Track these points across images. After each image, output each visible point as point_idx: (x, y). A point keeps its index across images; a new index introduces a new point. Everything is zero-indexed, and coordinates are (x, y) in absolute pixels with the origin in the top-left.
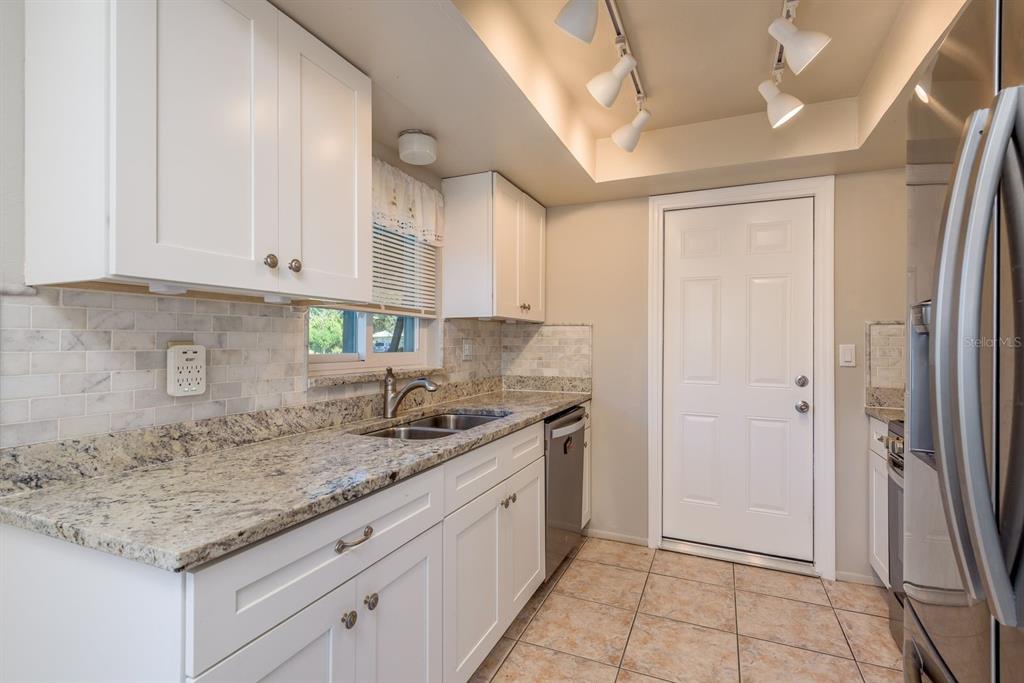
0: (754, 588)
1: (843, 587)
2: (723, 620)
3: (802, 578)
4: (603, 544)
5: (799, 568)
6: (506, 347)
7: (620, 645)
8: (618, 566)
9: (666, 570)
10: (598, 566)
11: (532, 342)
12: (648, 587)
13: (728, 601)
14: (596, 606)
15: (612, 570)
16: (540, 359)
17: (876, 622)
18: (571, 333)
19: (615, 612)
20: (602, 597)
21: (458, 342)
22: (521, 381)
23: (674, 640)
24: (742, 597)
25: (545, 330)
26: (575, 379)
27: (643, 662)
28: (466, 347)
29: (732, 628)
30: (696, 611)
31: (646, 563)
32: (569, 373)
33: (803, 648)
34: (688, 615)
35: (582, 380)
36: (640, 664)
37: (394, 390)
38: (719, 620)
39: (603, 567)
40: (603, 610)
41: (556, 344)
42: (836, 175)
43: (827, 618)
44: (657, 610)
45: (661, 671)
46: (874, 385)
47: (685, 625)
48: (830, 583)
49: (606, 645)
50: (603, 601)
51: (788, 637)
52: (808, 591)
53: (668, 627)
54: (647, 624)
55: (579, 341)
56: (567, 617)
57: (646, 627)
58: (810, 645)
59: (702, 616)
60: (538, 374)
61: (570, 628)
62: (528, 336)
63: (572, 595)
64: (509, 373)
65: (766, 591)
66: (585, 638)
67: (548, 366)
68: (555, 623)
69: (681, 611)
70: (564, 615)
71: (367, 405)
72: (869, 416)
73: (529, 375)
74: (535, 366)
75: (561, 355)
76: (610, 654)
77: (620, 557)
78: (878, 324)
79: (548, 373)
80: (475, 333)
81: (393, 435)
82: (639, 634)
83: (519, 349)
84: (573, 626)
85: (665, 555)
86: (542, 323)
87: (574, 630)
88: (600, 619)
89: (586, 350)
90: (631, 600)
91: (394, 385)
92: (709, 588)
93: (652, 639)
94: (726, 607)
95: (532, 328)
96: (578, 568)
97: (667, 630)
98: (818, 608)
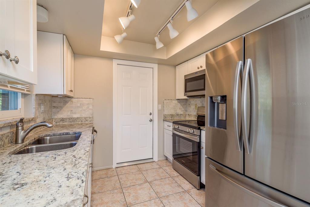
0: (144, 169)
1: (160, 162)
2: (143, 180)
3: (152, 163)
4: (98, 172)
5: (150, 161)
6: (55, 107)
7: (123, 200)
8: (107, 177)
9: (122, 173)
10: (101, 179)
11: (68, 105)
12: (120, 180)
13: (141, 175)
14: (109, 192)
15: (107, 179)
16: (71, 111)
17: (169, 167)
18: (85, 101)
19: (116, 191)
20: (109, 188)
21: (39, 105)
22: (63, 120)
23: (136, 191)
24: (144, 173)
25: (73, 100)
26: (87, 117)
27: (132, 201)
28: (42, 107)
29: (146, 181)
30: (136, 181)
31: (115, 173)
32: (84, 115)
33: (162, 179)
34: (135, 182)
35: (90, 118)
36: (132, 202)
37: (23, 129)
38: (142, 181)
39: (103, 179)
40: (112, 192)
41: (79, 105)
42: (158, 64)
43: (161, 170)
44: (127, 185)
45: (138, 201)
46: (165, 114)
47: (136, 186)
48: (157, 162)
49: (120, 202)
50: (110, 190)
51: (158, 178)
52: (155, 166)
53: (132, 188)
54: (127, 190)
55: (88, 104)
56: (102, 200)
57: (127, 191)
58: (163, 178)
59: (138, 181)
60: (70, 117)
61: (105, 203)
62: (66, 103)
63: (99, 193)
64: (56, 117)
65: (147, 169)
66: (112, 204)
67: (75, 113)
68: (99, 204)
69: (132, 182)
70: (101, 200)
71: (6, 138)
72: (164, 121)
73: (66, 117)
74: (69, 114)
75: (81, 109)
76: (122, 204)
77: (106, 174)
78: (165, 100)
79: (75, 116)
80: (44, 101)
81: (28, 151)
82: (126, 194)
83: (61, 108)
84: (106, 202)
85: (119, 169)
86: (73, 97)
87: (107, 203)
88: (113, 195)
89: (91, 107)
90: (118, 185)
91: (22, 126)
92: (135, 173)
93: (131, 193)
94: (142, 176)
95: (68, 99)
96: (95, 183)
97: (132, 189)
98: (159, 169)
